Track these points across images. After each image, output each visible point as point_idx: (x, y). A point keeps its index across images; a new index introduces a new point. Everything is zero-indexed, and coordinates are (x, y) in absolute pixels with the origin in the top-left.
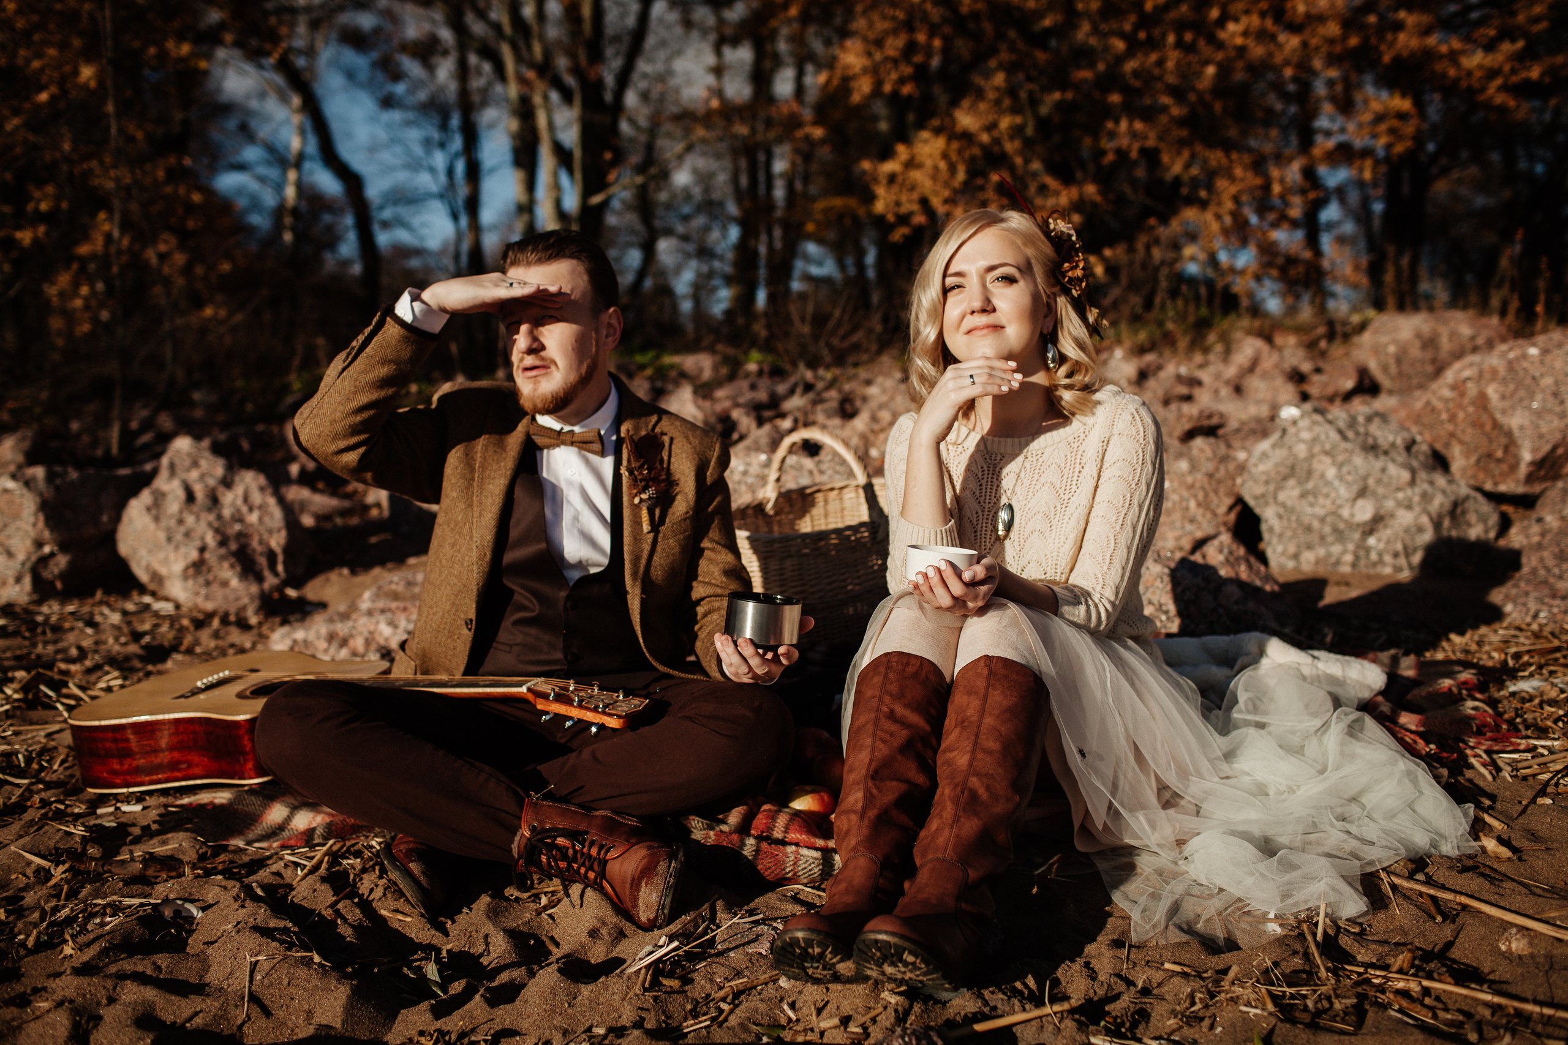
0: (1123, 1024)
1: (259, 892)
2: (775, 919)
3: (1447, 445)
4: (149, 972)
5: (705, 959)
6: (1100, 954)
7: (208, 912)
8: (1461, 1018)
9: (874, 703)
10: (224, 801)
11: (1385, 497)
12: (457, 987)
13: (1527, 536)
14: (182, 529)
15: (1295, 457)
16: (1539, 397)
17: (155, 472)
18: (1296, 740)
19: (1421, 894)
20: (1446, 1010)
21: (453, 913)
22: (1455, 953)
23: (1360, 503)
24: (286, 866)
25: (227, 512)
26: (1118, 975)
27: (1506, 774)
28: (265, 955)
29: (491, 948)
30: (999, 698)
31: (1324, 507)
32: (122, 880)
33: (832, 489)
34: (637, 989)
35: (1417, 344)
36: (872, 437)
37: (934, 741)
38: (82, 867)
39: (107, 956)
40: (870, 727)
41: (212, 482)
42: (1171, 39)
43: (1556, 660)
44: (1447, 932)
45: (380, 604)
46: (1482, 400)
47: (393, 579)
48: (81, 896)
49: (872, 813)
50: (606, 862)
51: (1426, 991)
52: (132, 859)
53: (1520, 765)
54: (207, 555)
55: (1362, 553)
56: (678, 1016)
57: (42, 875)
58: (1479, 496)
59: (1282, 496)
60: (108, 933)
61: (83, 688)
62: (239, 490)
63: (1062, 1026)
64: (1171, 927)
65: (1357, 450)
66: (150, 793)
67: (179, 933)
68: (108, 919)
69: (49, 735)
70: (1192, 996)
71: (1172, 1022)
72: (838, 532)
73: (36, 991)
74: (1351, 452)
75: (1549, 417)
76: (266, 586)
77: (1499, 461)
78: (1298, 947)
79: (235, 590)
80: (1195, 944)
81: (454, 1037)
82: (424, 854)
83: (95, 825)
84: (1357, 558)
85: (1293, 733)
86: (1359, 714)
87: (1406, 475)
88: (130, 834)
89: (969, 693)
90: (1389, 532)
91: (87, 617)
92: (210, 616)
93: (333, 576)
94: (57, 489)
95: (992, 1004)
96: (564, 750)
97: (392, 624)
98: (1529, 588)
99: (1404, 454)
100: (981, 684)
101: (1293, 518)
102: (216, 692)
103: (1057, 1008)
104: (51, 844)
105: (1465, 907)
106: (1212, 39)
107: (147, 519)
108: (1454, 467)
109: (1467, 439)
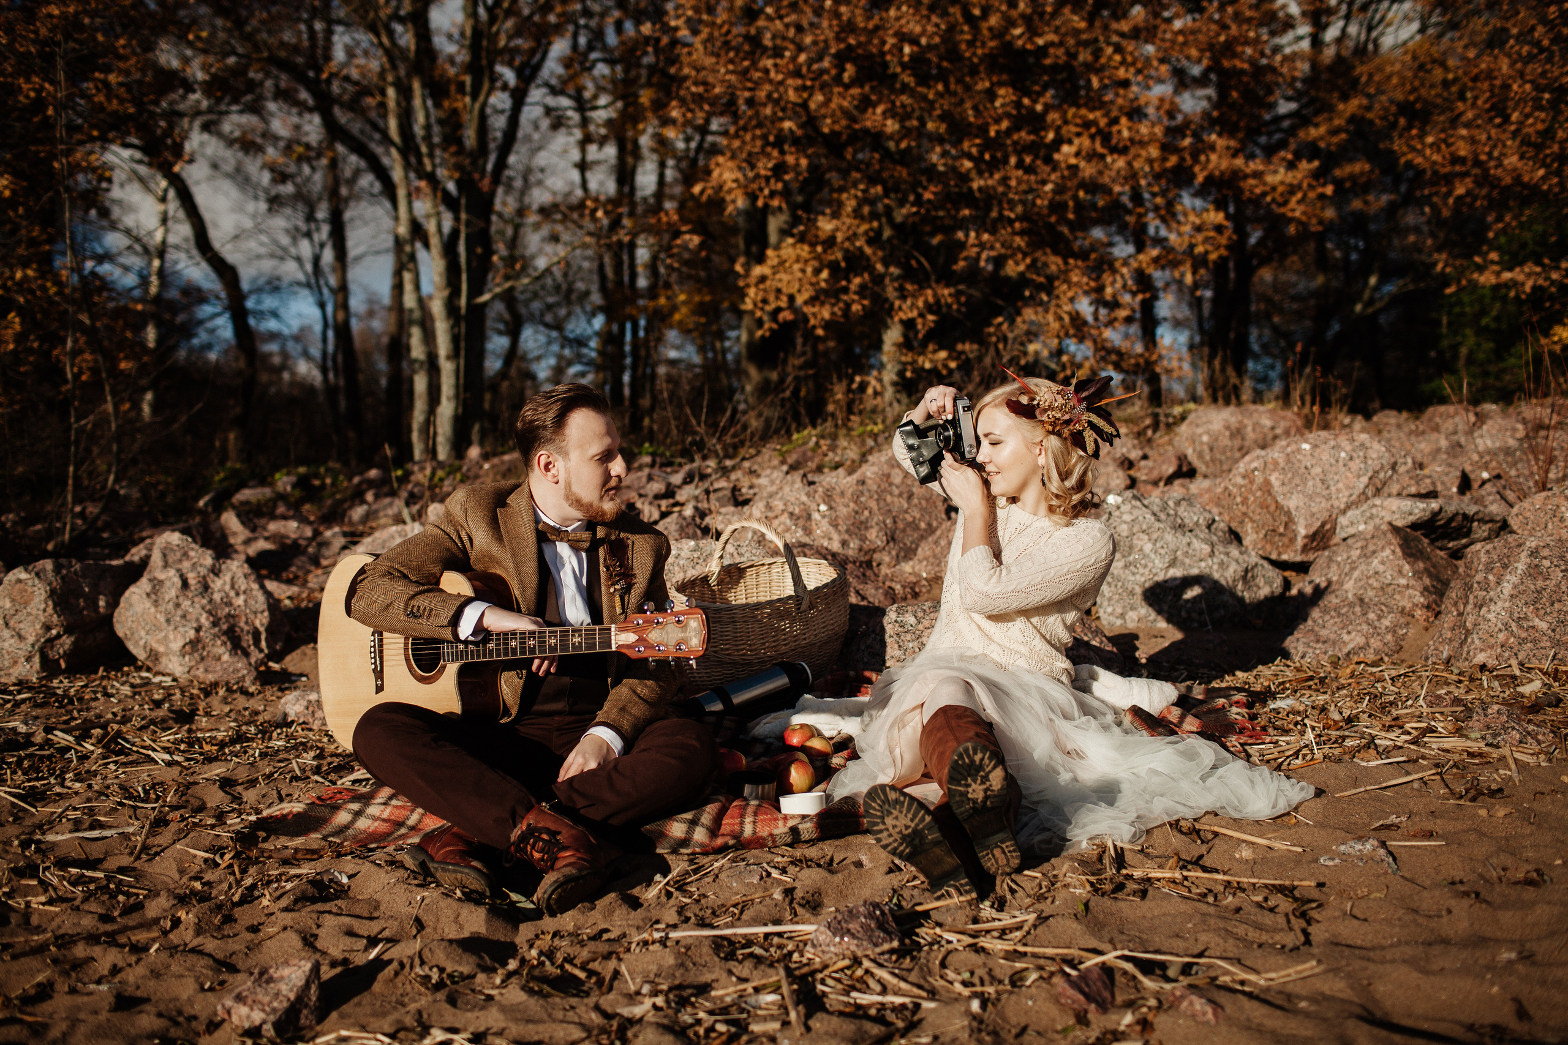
3: (1242, 522)
4: (335, 910)
7: (354, 879)
14: (179, 612)
16: (1310, 483)
17: (146, 562)
20: (1197, 887)
22: (1205, 858)
23: (1171, 571)
25: (217, 597)
33: (762, 565)
35: (1227, 434)
38: (244, 856)
41: (203, 571)
42: (1013, 160)
43: (1309, 686)
44: (1203, 849)
46: (1267, 486)
48: (252, 872)
51: (1186, 878)
52: (279, 849)
54: (202, 634)
57: (212, 863)
58: (1266, 564)
60: (291, 891)
62: (227, 577)
65: (1168, 529)
68: (284, 883)
74: (1164, 531)
75: (1318, 500)
76: (254, 660)
77: (1281, 535)
79: (230, 664)
83: (232, 830)
84: (1170, 616)
87: (1207, 549)
88: (261, 836)
91: (101, 689)
92: (215, 685)
94: (64, 579)
99: (1206, 531)
104: (207, 843)
105: (1216, 834)
106: (1048, 160)
107: (148, 604)
108: (1247, 541)
109: (1256, 517)
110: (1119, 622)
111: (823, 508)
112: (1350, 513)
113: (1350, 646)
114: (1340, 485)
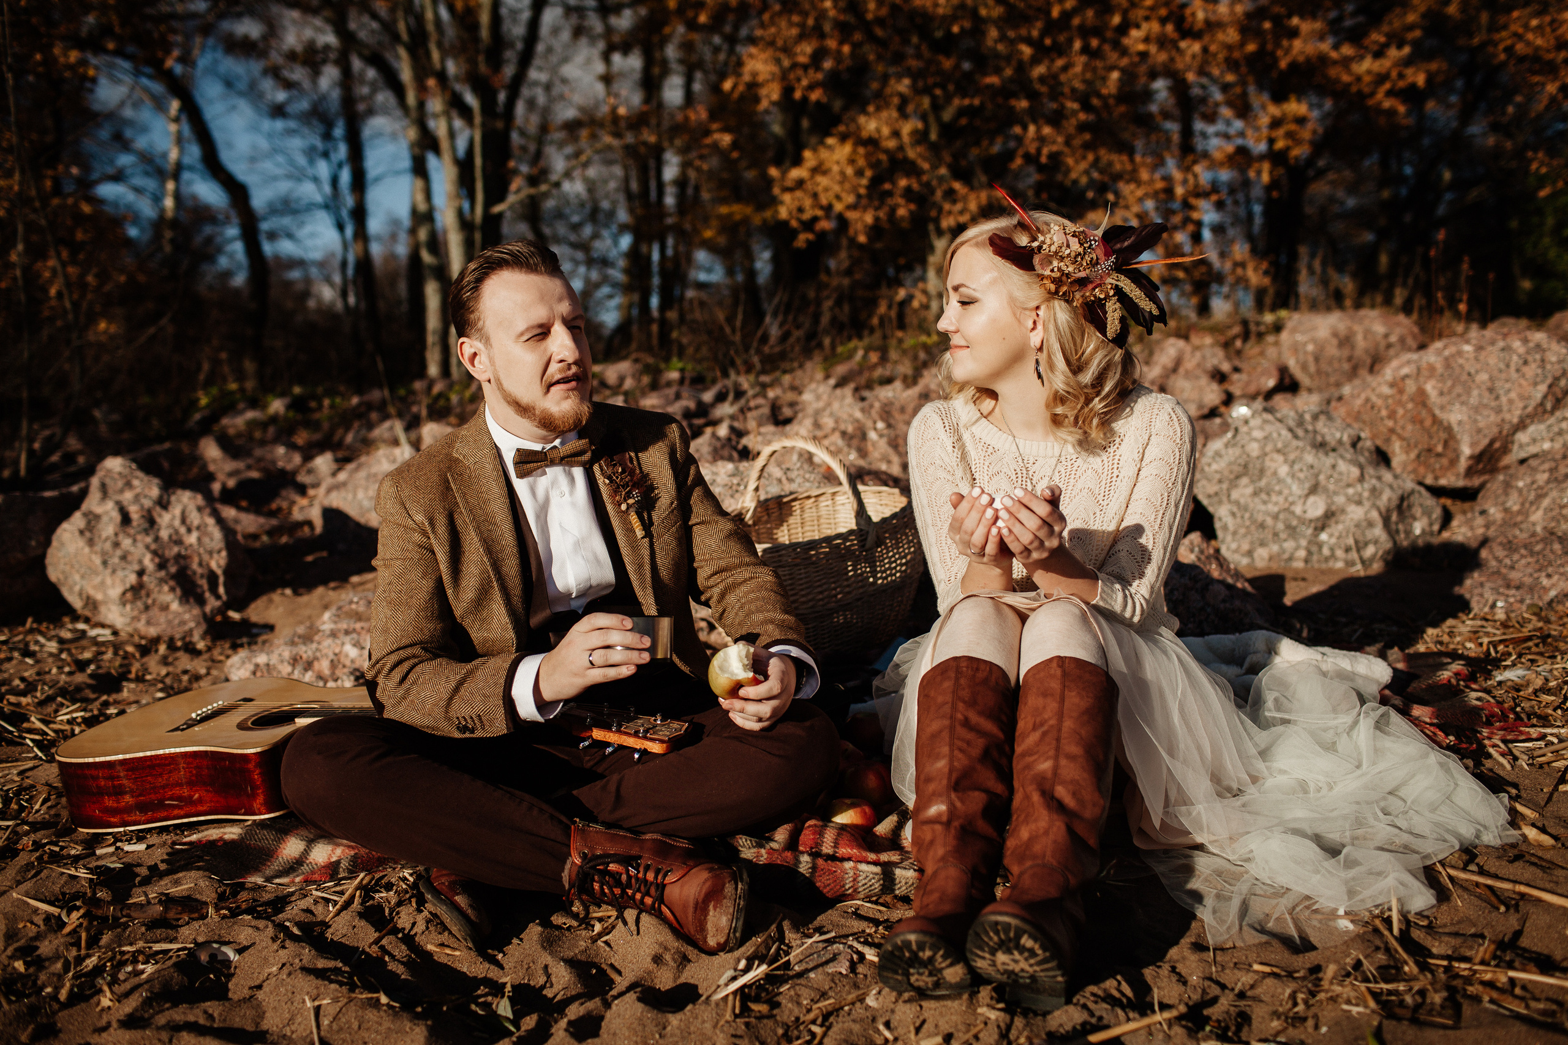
0: (1227, 1028)
1: (296, 931)
2: (846, 936)
3: (1388, 440)
4: (202, 1021)
5: (786, 982)
6: (1184, 958)
7: (245, 954)
8: (1554, 1007)
10: (235, 837)
11: (1335, 493)
12: (529, 1022)
13: (1472, 528)
14: (119, 553)
15: (1248, 455)
16: (1475, 393)
17: (84, 493)
18: (1329, 736)
19: (1477, 884)
20: (1538, 1000)
21: (501, 944)
22: (1524, 942)
23: (1312, 499)
24: (316, 902)
25: (164, 534)
26: (1210, 979)
27: (1523, 763)
28: (328, 997)
29: (554, 979)
31: (1276, 504)
32: (143, 924)
33: (809, 497)
34: (728, 1016)
35: (1335, 342)
38: (100, 912)
39: (151, 1006)
41: (147, 503)
42: (1077, 45)
43: (1529, 648)
44: (1513, 922)
45: (343, 625)
46: (1421, 398)
47: (349, 597)
48: (103, 943)
50: (664, 886)
51: (1512, 980)
52: (149, 902)
53: (1536, 753)
54: (145, 578)
55: (1314, 549)
56: (771, 1042)
57: (54, 924)
58: (1422, 490)
59: (1235, 495)
60: (147, 981)
62: (177, 511)
63: (1172, 1033)
64: (1245, 928)
65: (1308, 448)
66: (150, 830)
67: (218, 978)
68: (141, 967)
70: (1293, 997)
71: (1276, 1024)
74: (1303, 450)
75: (1486, 412)
76: (209, 609)
77: (1439, 455)
78: (1378, 942)
79: (178, 614)
80: (1276, 943)
82: (469, 887)
83: (97, 867)
84: (1310, 553)
85: (1325, 730)
86: (1383, 709)
87: (1355, 472)
88: (138, 875)
90: (1340, 527)
91: (21, 646)
92: (156, 641)
93: (276, 597)
95: (1097, 1014)
97: (357, 645)
98: (1483, 579)
99: (1351, 450)
101: (1247, 515)
102: (212, 723)
103: (1167, 1015)
104: (56, 889)
105: (1523, 896)
106: (1117, 45)
107: (81, 543)
108: (1396, 462)
109: (1406, 434)
110: (1245, 561)
111: (880, 425)
112: (1532, 429)
113: (1553, 593)
114: (1513, 395)
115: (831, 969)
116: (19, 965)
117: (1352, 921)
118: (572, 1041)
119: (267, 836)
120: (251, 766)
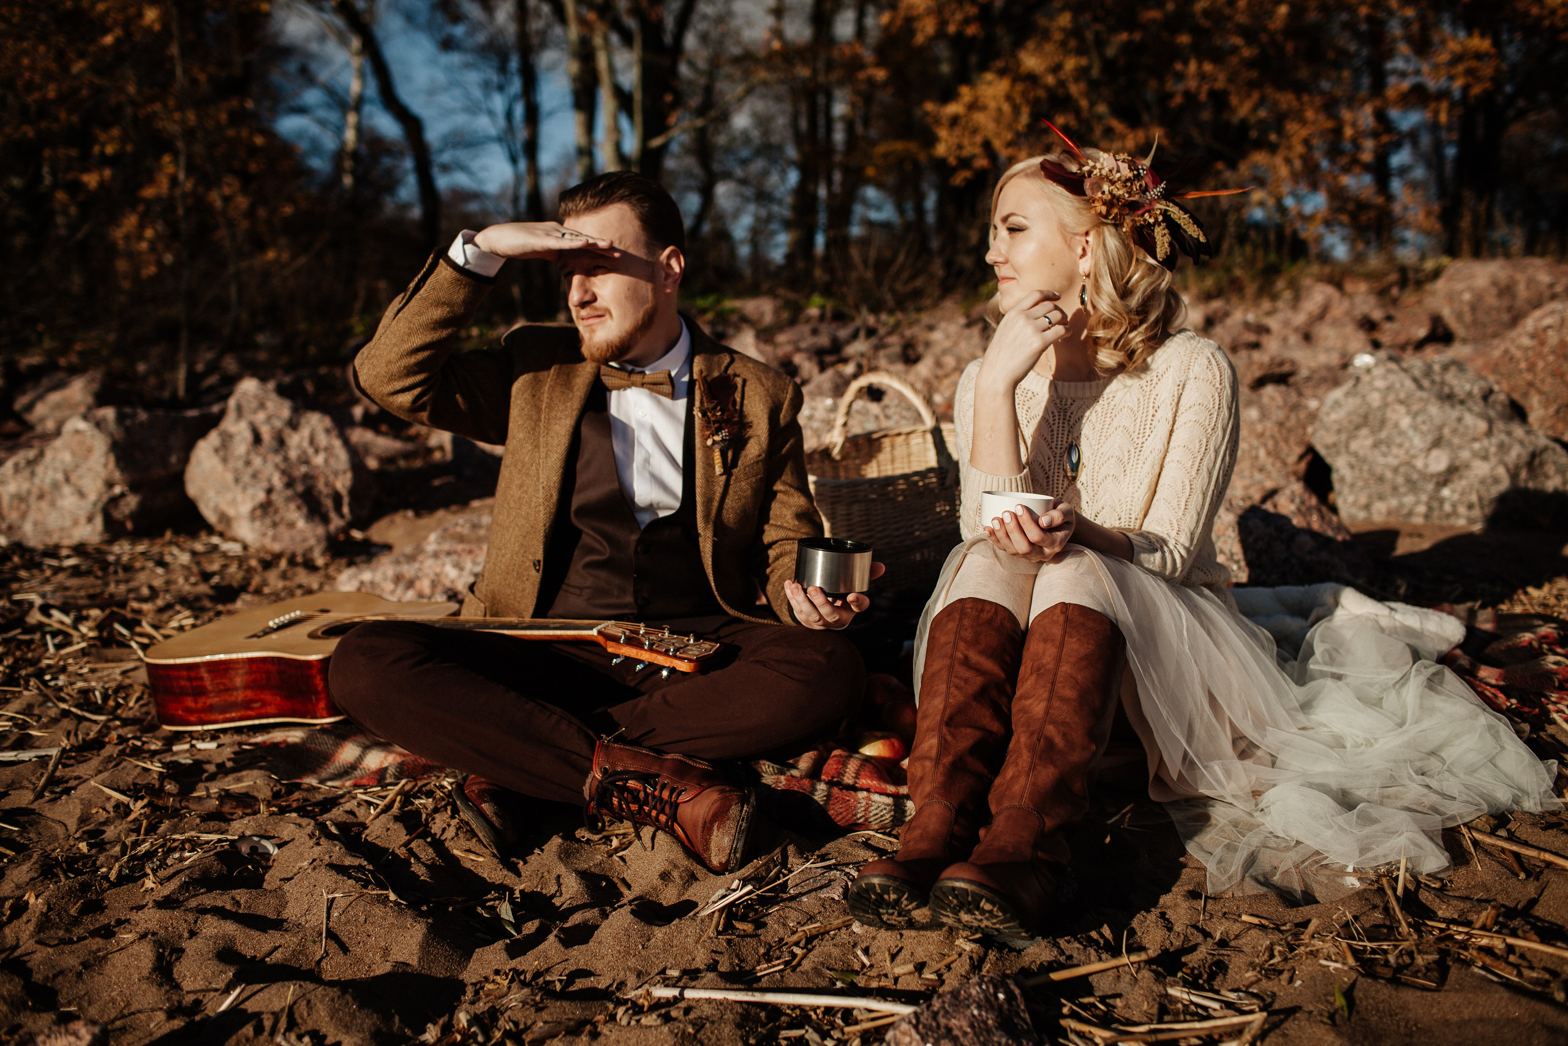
0: (1200, 976)
1: (334, 830)
2: (847, 865)
3: (1526, 395)
4: (228, 907)
5: (777, 903)
6: (1176, 905)
7: (284, 849)
8: (1547, 976)
9: (949, 649)
10: (297, 740)
11: (1460, 447)
12: (531, 927)
14: (250, 471)
15: (1369, 405)
17: (222, 414)
18: (1374, 692)
19: (1503, 850)
20: (1532, 968)
21: (524, 853)
22: (1539, 911)
23: (1435, 453)
24: (359, 805)
25: (293, 454)
26: (1195, 927)
28: (343, 891)
29: (564, 889)
30: (1075, 646)
31: (1397, 456)
32: (200, 816)
33: (899, 434)
34: (711, 932)
35: (1494, 291)
36: (936, 383)
37: (1008, 689)
38: (161, 803)
39: (187, 890)
40: (944, 674)
41: (278, 424)
44: (1531, 890)
45: (446, 546)
46: (1563, 351)
47: (459, 521)
48: (160, 831)
49: (947, 760)
50: (677, 805)
51: (1511, 949)
52: (209, 796)
54: (274, 497)
55: (1435, 504)
56: (751, 960)
57: (122, 810)
58: (1557, 447)
59: (1354, 446)
60: (187, 869)
61: (156, 627)
62: (305, 432)
63: (1139, 976)
64: (1247, 879)
65: (1433, 400)
66: (224, 731)
67: (256, 869)
68: (187, 854)
69: (124, 673)
70: (1271, 949)
71: (1250, 975)
72: (905, 477)
73: (120, 923)
74: (1426, 401)
76: (332, 527)
78: (1378, 901)
79: (302, 531)
80: (1272, 896)
81: (529, 976)
82: (496, 795)
83: (171, 762)
84: (1430, 509)
85: (1371, 685)
86: (1439, 666)
87: (1482, 426)
88: (206, 771)
89: (1045, 641)
90: (1464, 483)
91: (157, 557)
92: (278, 557)
93: (398, 518)
94: (128, 430)
95: (1068, 953)
96: (635, 693)
97: (458, 566)
99: (1481, 404)
100: (1057, 631)
101: (1365, 468)
102: (288, 632)
103: (1134, 958)
104: (130, 779)
105: (1549, 864)
107: (215, 461)
108: (1532, 417)
109: (1546, 388)
110: (1362, 515)
115: (823, 894)
116: (83, 846)
117: (1359, 879)
118: (560, 946)
119: (327, 741)
120: (314, 671)
